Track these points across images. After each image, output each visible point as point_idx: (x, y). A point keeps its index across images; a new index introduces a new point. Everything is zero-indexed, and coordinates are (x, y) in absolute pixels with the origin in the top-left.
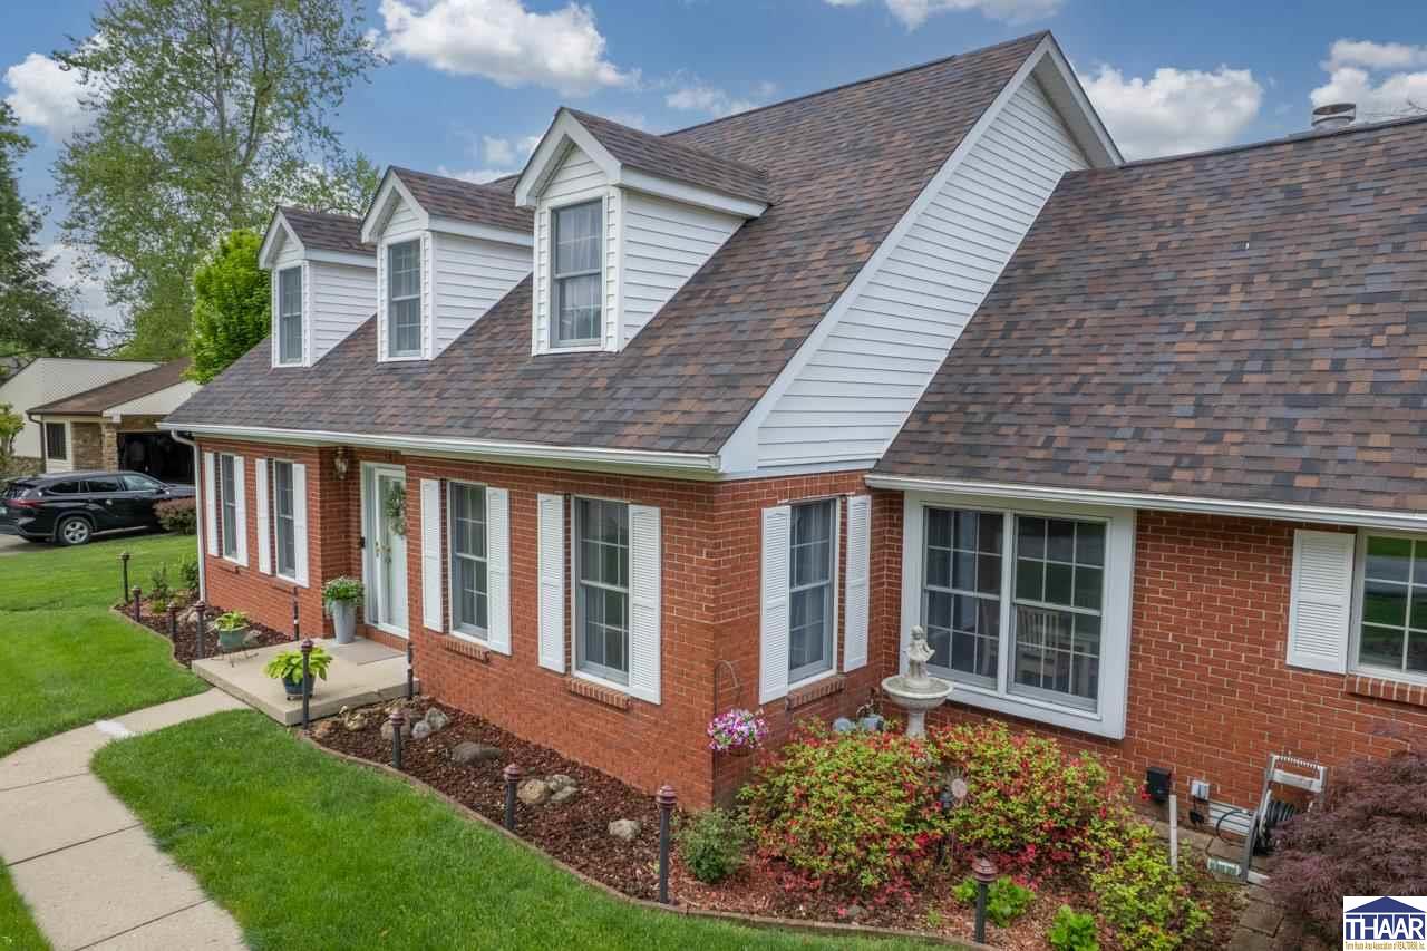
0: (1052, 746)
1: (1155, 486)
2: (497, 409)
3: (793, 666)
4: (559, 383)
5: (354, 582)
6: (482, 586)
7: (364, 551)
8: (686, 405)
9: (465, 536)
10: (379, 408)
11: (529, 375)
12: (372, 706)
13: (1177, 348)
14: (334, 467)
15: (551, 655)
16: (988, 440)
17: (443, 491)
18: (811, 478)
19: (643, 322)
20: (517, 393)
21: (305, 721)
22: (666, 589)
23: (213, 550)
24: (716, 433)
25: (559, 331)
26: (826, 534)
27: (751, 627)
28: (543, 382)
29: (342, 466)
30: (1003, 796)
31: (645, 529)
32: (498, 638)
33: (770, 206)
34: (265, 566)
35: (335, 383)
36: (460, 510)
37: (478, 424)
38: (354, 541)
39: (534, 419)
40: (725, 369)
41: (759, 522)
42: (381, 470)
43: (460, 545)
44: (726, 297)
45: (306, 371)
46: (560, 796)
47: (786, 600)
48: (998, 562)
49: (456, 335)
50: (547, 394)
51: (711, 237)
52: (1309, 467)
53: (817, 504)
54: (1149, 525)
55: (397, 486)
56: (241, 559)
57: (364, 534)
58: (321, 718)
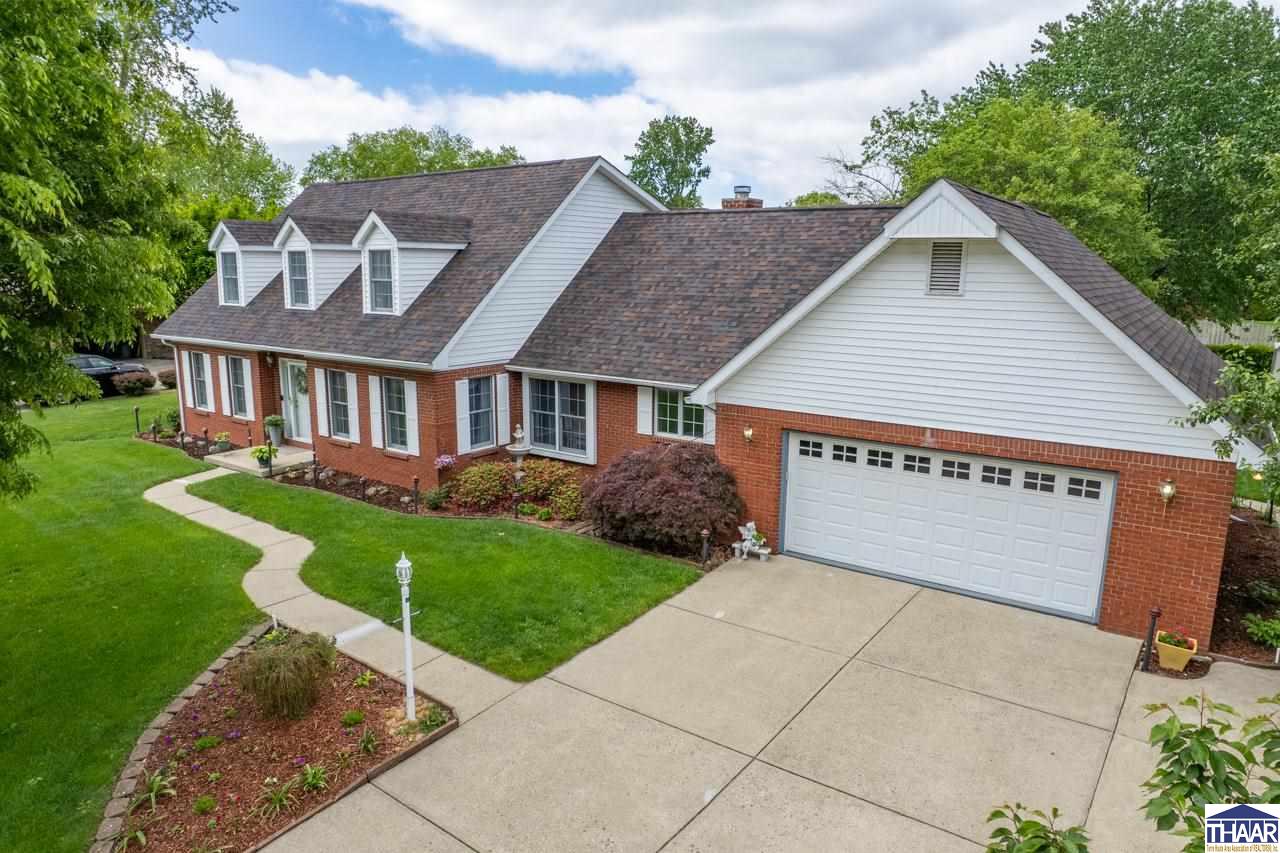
0: (561, 465)
1: (596, 371)
2: (348, 340)
3: (472, 443)
4: (375, 329)
5: (278, 417)
6: (346, 415)
7: (283, 403)
8: (424, 343)
9: (337, 394)
10: (292, 335)
11: (362, 324)
12: (300, 469)
13: (625, 314)
14: (266, 361)
15: (377, 442)
16: (551, 351)
17: (326, 374)
18: (478, 368)
19: (411, 302)
20: (358, 333)
21: (271, 476)
22: (420, 412)
23: (190, 404)
24: (431, 355)
25: (375, 304)
26: (489, 389)
27: (453, 426)
28: (368, 328)
29: (269, 360)
30: (534, 479)
31: (410, 389)
32: (354, 436)
33: (469, 243)
34: (226, 411)
35: (262, 318)
36: (334, 382)
37: (341, 346)
38: (277, 397)
39: (365, 345)
40: (438, 328)
41: (454, 386)
42: (290, 363)
43: (335, 398)
44: (444, 293)
45: (243, 310)
46: (382, 493)
47: (468, 416)
48: (554, 399)
49: (325, 298)
50: (371, 333)
51: (441, 260)
52: (640, 365)
53: (483, 378)
54: (601, 385)
55: (299, 370)
56: (211, 408)
57: (282, 393)
58: (278, 474)
